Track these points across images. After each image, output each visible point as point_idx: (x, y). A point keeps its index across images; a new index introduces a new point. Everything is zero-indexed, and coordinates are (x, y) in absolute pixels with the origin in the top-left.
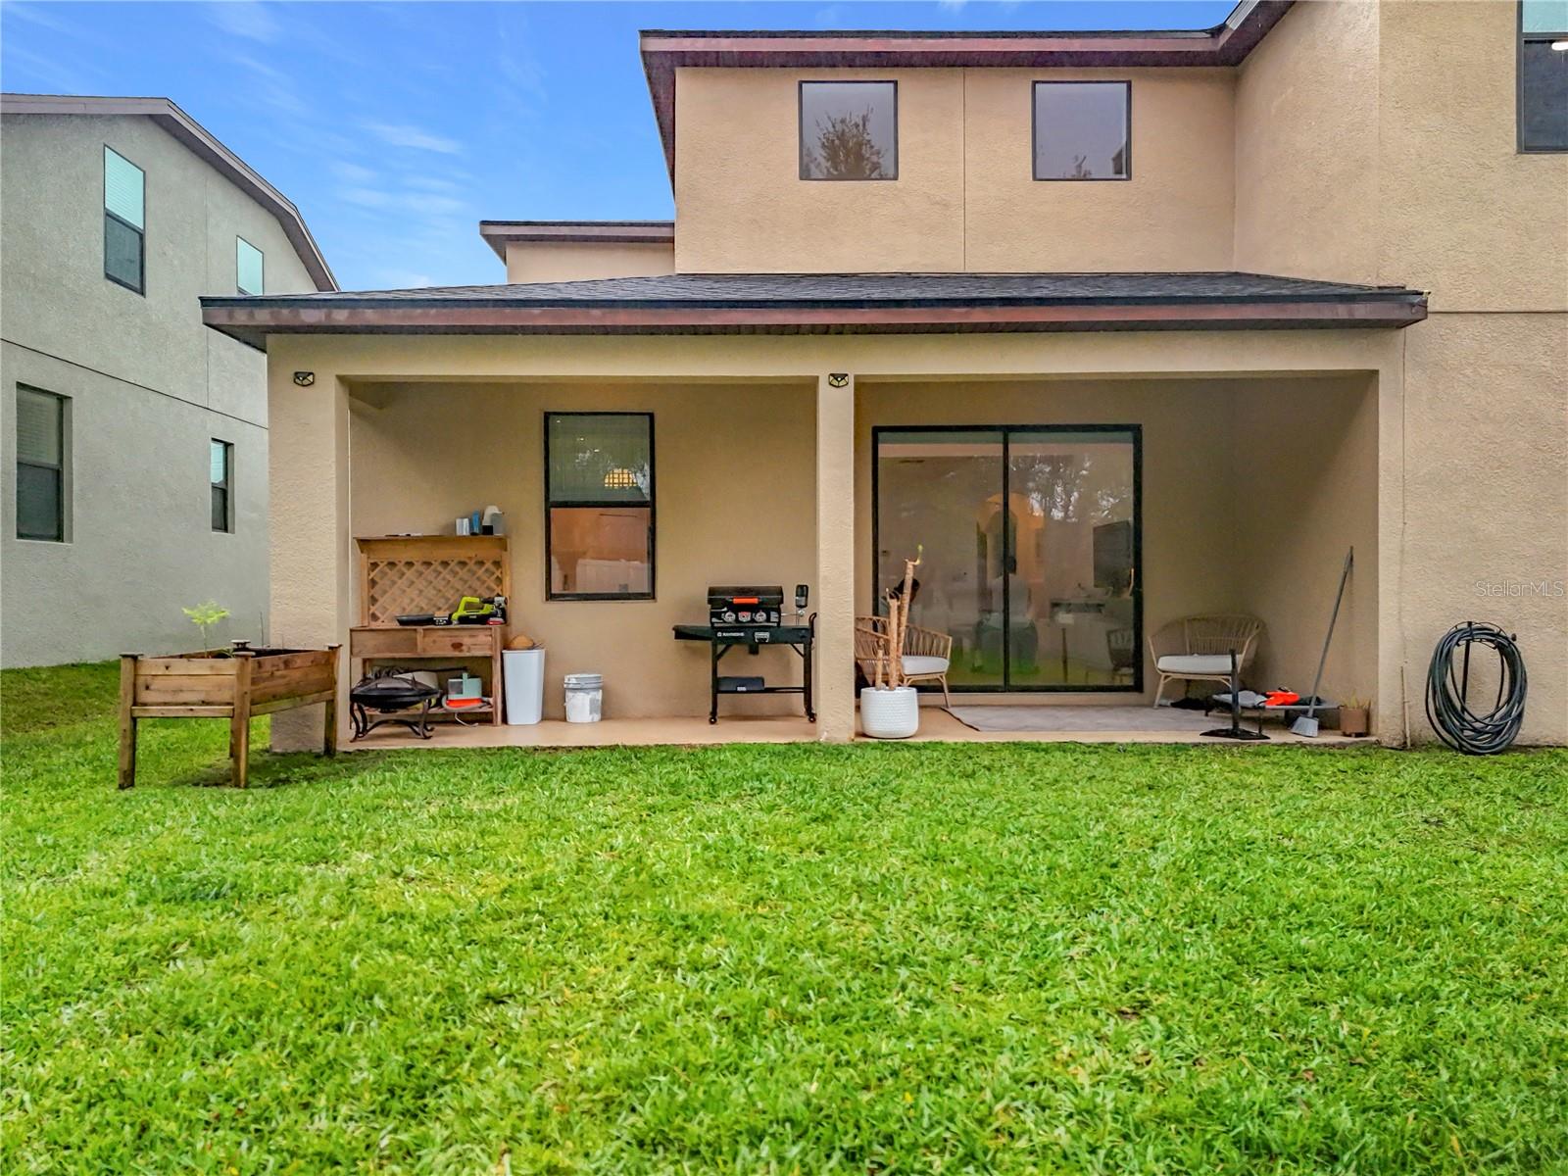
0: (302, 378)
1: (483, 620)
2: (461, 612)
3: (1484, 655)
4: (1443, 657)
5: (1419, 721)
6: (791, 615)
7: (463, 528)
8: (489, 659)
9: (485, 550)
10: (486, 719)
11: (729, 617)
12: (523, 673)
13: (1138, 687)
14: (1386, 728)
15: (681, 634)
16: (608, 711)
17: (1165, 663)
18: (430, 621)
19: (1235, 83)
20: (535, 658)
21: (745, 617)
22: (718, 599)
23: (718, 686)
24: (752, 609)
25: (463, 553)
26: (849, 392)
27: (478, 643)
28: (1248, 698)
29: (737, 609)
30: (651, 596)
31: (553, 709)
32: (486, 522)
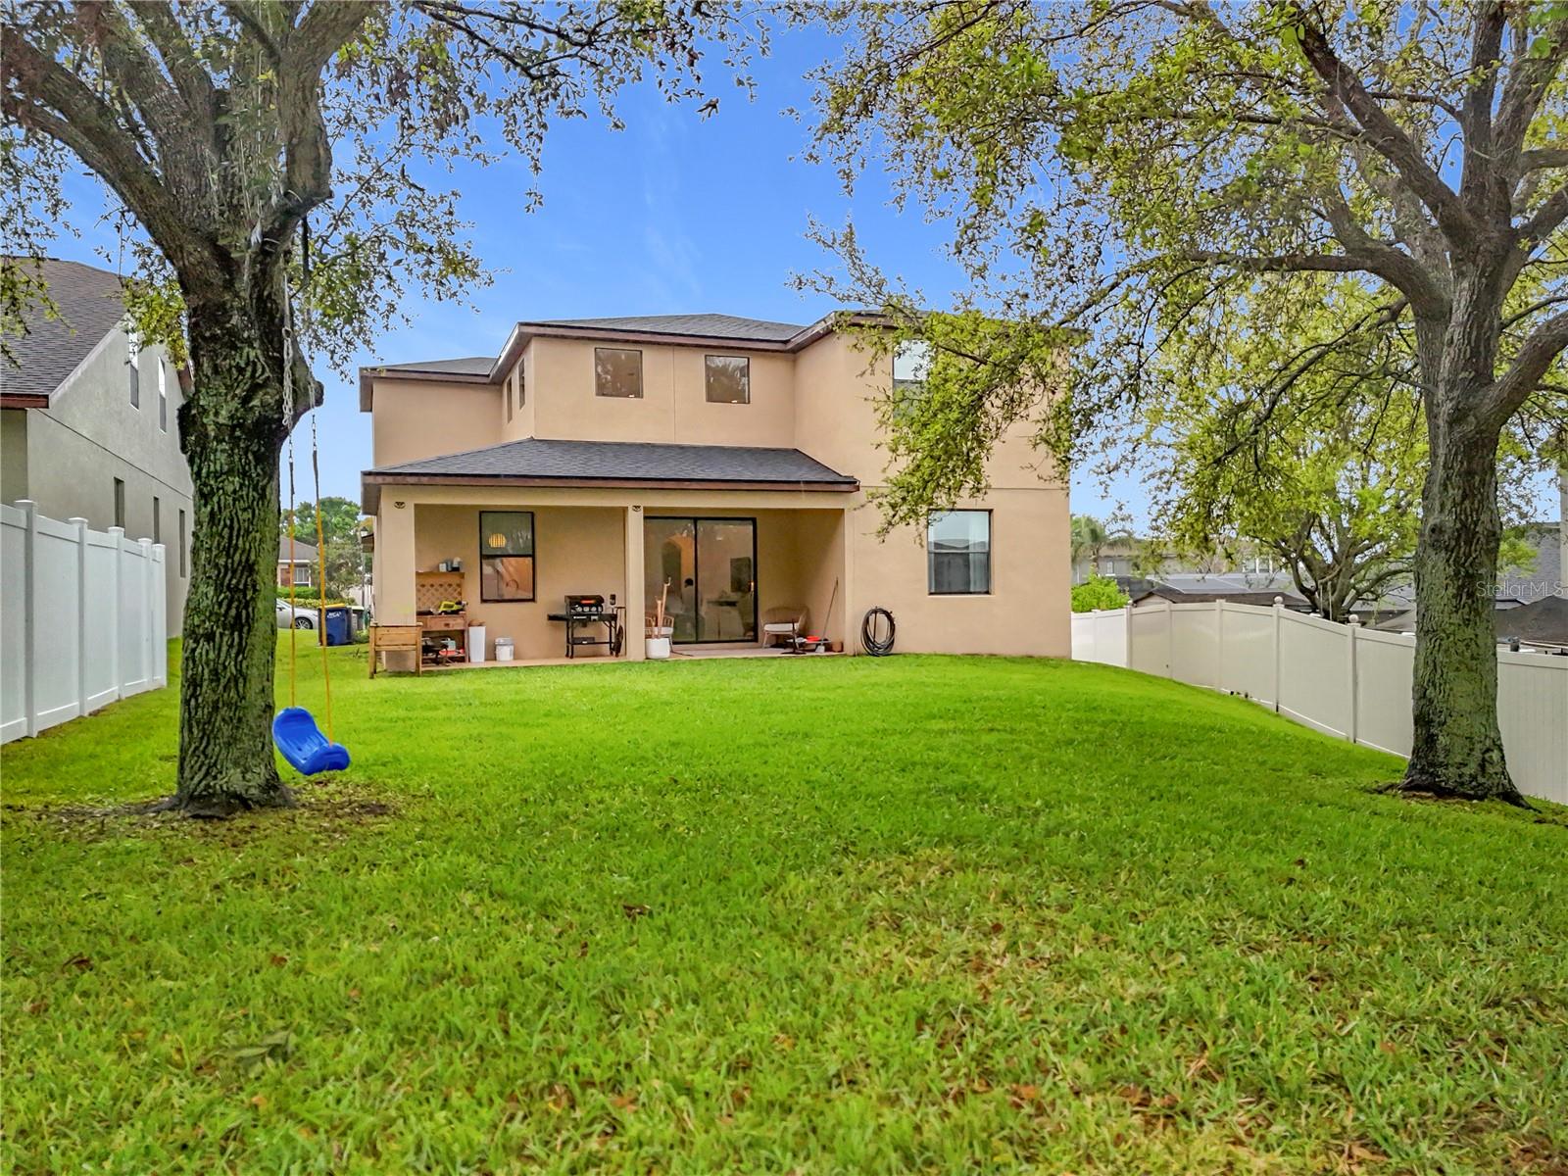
0: (400, 504)
1: (456, 612)
2: (442, 609)
3: (881, 618)
4: (867, 621)
5: (860, 646)
6: (608, 608)
7: (443, 568)
8: (462, 632)
9: (454, 579)
10: (462, 660)
11: (579, 609)
12: (477, 638)
13: (755, 639)
14: (848, 649)
15: (552, 618)
16: (516, 656)
17: (768, 628)
18: (430, 613)
19: (795, 361)
20: (482, 630)
21: (587, 609)
22: (574, 601)
23: (573, 642)
24: (590, 606)
25: (442, 580)
26: (641, 514)
27: (456, 624)
28: (798, 640)
29: (582, 606)
30: (533, 600)
31: (491, 654)
32: (455, 565)
